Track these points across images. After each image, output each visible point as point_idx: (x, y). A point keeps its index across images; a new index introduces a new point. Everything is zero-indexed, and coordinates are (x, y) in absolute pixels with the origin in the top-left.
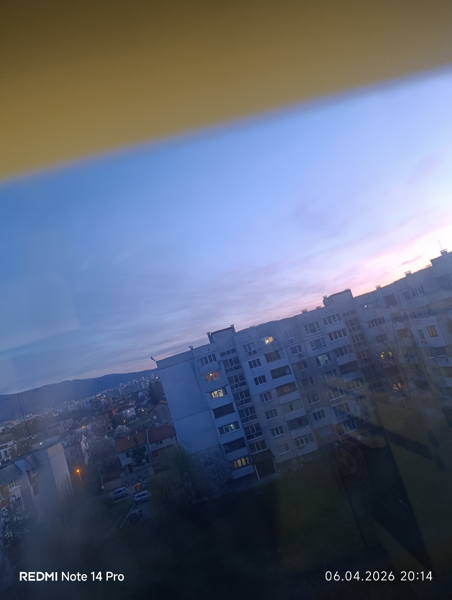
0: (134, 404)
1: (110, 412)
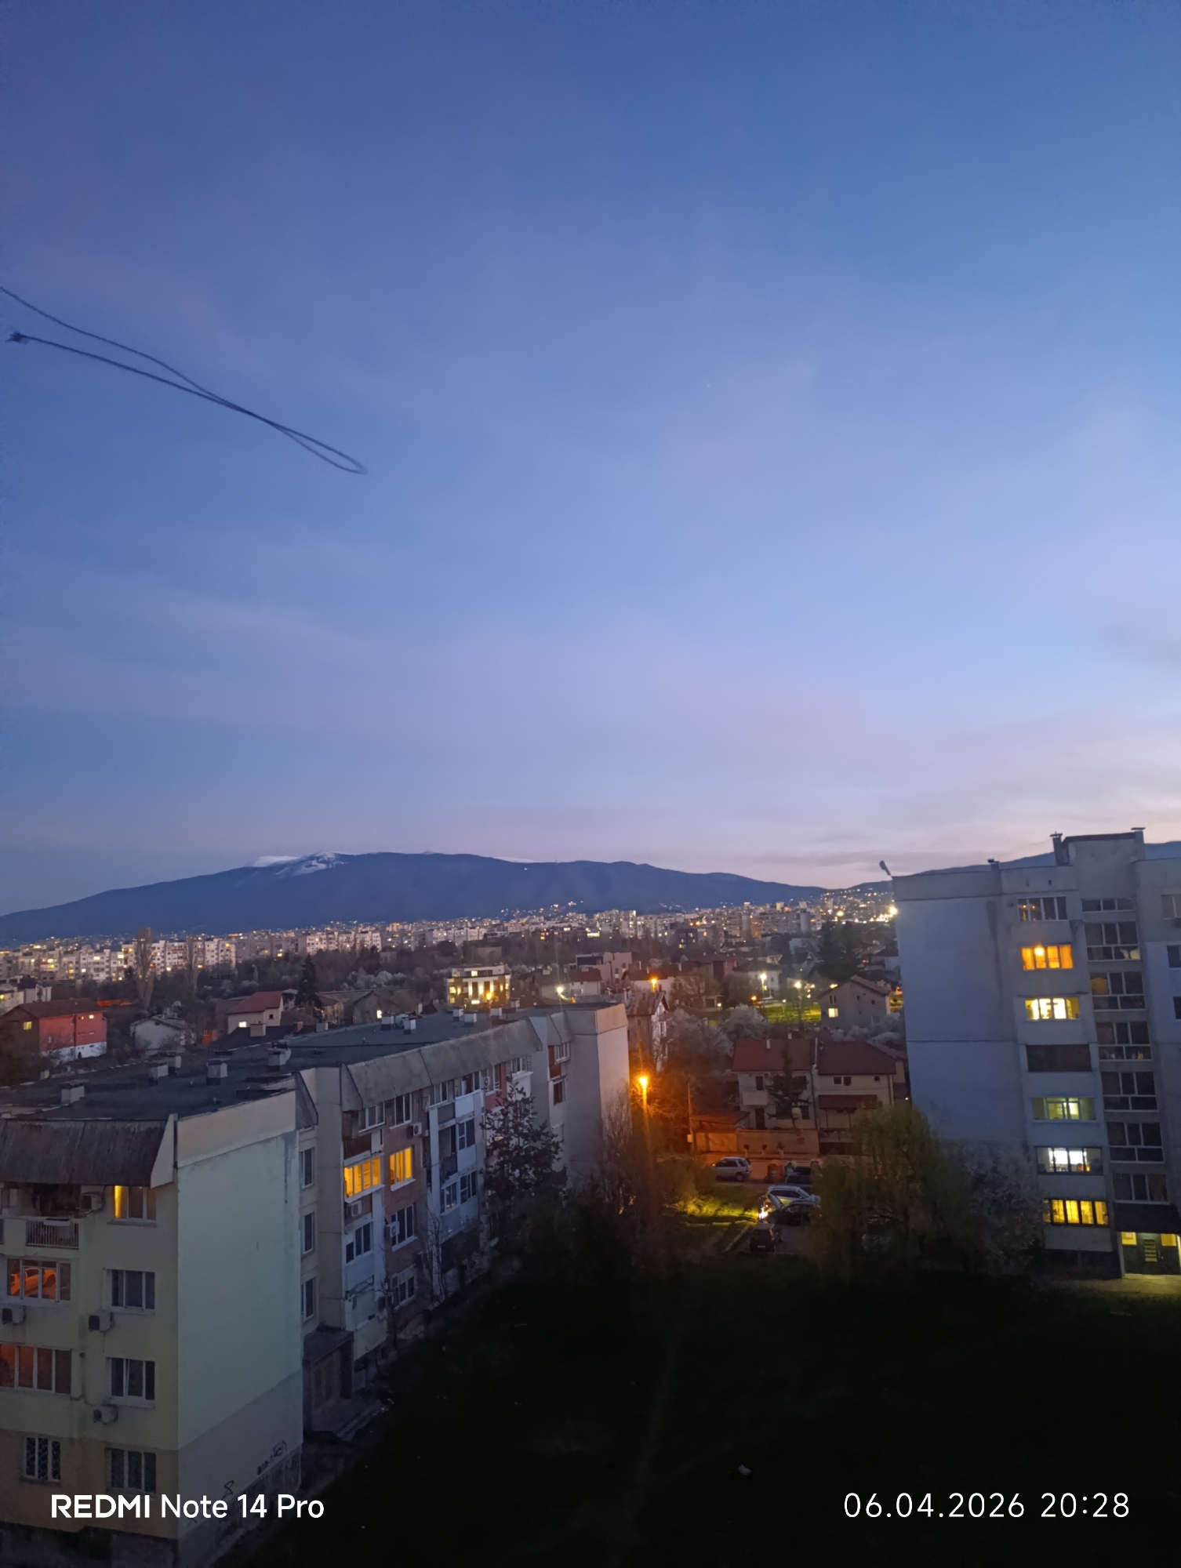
0: (776, 962)
1: (718, 965)
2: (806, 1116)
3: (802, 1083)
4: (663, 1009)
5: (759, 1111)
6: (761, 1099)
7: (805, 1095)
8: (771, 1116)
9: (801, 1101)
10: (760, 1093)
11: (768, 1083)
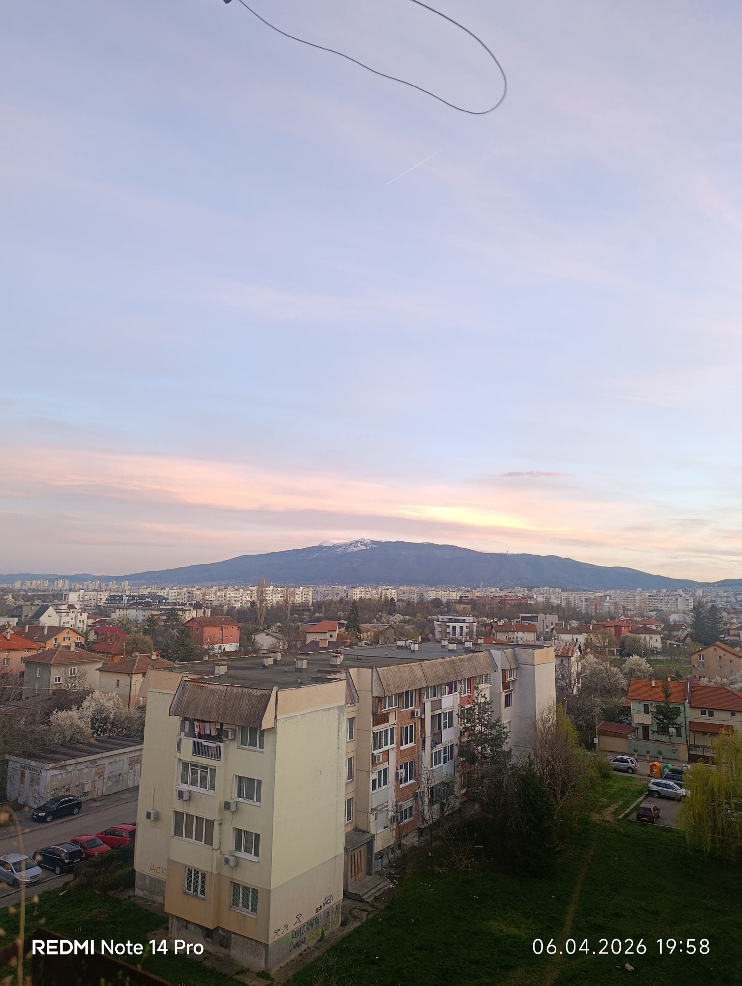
0: (660, 629)
1: (618, 628)
2: (679, 734)
3: (677, 712)
4: (579, 654)
5: (646, 728)
6: (647, 719)
7: (679, 720)
8: (654, 732)
9: (676, 724)
10: (646, 715)
11: (651, 709)
